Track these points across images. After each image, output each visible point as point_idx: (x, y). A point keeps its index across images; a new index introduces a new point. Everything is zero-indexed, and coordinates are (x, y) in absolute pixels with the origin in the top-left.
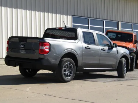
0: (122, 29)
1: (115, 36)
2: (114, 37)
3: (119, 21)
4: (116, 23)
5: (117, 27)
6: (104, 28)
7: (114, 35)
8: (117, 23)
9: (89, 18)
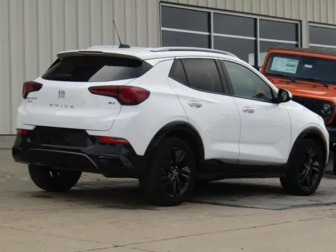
0: (310, 45)
1: (295, 69)
2: (293, 71)
3: (301, 19)
4: (294, 27)
5: (297, 40)
6: (256, 41)
7: (292, 66)
8: (297, 24)
9: (212, 12)
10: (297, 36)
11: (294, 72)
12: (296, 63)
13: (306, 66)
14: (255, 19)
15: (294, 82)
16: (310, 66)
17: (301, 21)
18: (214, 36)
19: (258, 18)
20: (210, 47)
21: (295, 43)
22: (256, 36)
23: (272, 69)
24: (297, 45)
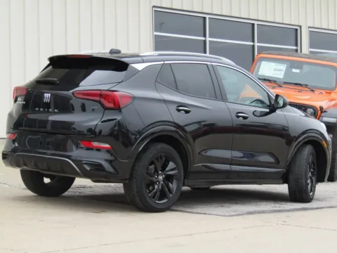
1: (283, 73)
2: (281, 75)
3: (301, 24)
4: (294, 32)
5: (296, 45)
6: (253, 47)
7: (279, 70)
8: (296, 30)
9: (207, 17)
10: (297, 42)
11: (282, 77)
12: (283, 67)
13: (294, 70)
14: (253, 25)
15: (280, 86)
16: (298, 71)
17: (300, 27)
18: (210, 41)
19: (256, 23)
20: (205, 52)
21: (295, 48)
22: (254, 41)
23: (260, 73)
24: (297, 50)
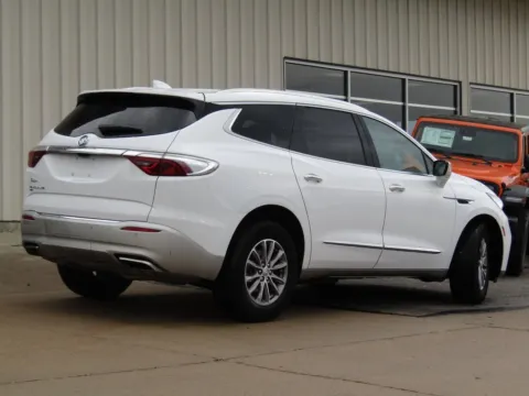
0: (472, 111)
1: (451, 141)
3: (461, 80)
4: (452, 89)
6: (404, 107)
7: (447, 138)
8: (455, 87)
10: (456, 101)
11: (449, 145)
12: (451, 134)
13: (465, 138)
14: (404, 80)
16: (470, 139)
17: (460, 83)
19: (407, 78)
21: (453, 109)
22: (404, 100)
23: (423, 141)
24: (455, 112)
